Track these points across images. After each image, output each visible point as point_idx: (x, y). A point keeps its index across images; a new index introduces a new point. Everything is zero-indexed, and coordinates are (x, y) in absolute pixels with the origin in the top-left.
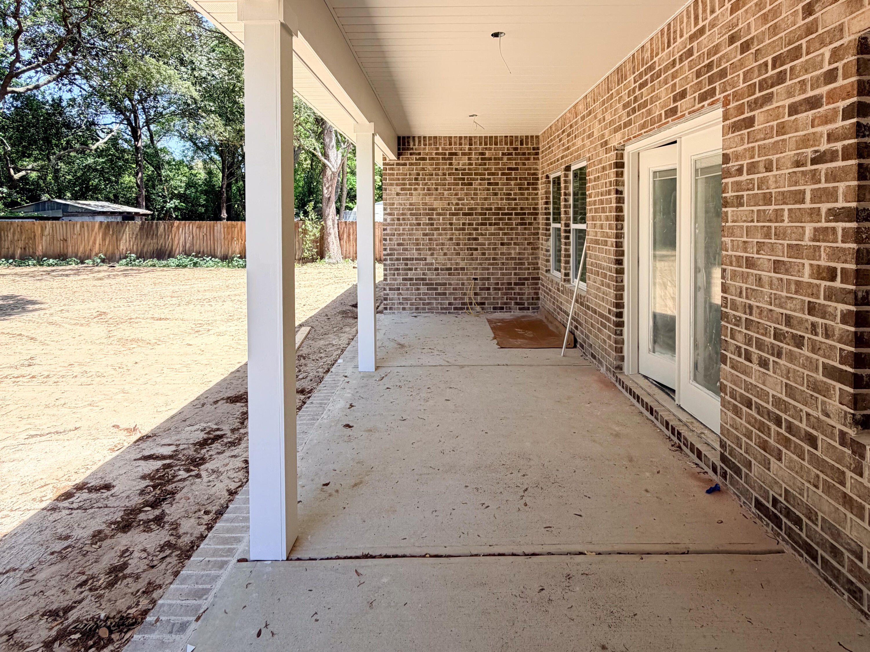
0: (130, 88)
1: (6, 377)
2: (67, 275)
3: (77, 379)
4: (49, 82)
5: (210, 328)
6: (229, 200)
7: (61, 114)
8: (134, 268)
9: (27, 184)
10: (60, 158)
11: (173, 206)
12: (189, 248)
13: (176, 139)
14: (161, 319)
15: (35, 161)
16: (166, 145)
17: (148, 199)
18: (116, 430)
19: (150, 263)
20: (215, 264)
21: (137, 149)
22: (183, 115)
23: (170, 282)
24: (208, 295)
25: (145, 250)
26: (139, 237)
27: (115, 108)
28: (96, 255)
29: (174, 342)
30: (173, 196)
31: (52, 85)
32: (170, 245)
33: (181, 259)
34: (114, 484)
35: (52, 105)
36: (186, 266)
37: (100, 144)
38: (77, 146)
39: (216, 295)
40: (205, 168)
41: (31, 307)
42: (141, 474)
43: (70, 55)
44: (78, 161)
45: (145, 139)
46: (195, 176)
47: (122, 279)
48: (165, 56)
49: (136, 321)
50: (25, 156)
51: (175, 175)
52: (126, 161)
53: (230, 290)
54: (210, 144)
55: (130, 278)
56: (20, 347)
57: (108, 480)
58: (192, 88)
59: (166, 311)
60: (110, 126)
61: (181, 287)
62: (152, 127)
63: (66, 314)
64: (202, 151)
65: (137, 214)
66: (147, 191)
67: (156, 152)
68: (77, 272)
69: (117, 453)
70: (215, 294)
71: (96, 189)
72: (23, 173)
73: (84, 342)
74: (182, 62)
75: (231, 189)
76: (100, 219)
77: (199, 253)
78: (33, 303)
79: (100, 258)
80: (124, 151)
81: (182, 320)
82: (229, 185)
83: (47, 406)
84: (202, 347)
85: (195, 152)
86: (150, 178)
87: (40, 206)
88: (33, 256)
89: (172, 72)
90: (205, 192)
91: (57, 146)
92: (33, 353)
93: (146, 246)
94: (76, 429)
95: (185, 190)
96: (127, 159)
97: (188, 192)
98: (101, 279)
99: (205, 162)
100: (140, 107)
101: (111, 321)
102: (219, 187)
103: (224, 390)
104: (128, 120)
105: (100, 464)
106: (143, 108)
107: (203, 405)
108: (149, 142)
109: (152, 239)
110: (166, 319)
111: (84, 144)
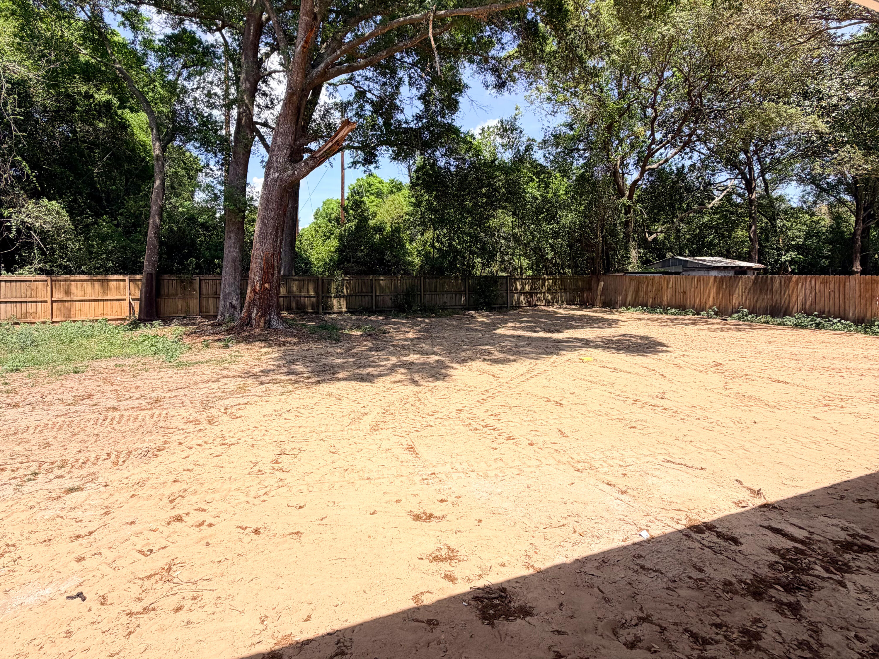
0: (747, 139)
1: (646, 403)
2: (686, 324)
3: (699, 422)
4: (675, 154)
5: (844, 405)
6: (864, 248)
7: (683, 181)
8: (747, 323)
9: (657, 244)
10: (681, 220)
11: (789, 258)
12: (810, 306)
13: (794, 184)
14: (779, 382)
15: (662, 225)
16: (783, 193)
17: (761, 252)
18: (739, 485)
19: (764, 320)
20: (845, 328)
21: (751, 201)
22: (804, 155)
23: (787, 342)
24: (838, 364)
25: (758, 305)
26: (752, 291)
27: (731, 165)
28: (710, 307)
29: (797, 411)
30: (789, 248)
31: (677, 157)
32: (787, 302)
33: (799, 318)
34: (741, 540)
35: (676, 174)
36: (805, 327)
37: (716, 202)
38: (696, 207)
39: (850, 365)
40: (831, 213)
41: (660, 348)
42: (769, 544)
43: (692, 125)
44: (696, 220)
45: (759, 190)
46: (818, 223)
47: (734, 333)
48: (786, 94)
49: (752, 378)
50: (655, 221)
51: (792, 224)
52: (740, 215)
53: (871, 362)
54: (840, 182)
55: (742, 333)
56: (654, 381)
57: (736, 533)
58: (819, 122)
59: (785, 374)
60: (725, 184)
61: (801, 349)
62: (767, 176)
63: (687, 359)
64: (828, 193)
65: (749, 268)
66: (760, 244)
67: (771, 204)
68: (694, 323)
69: (742, 510)
70: (848, 364)
71: (711, 245)
72: (654, 236)
73: (703, 388)
74: (806, 96)
75: (868, 233)
76: (714, 273)
77: (824, 313)
78: (662, 345)
79: (714, 311)
80: (737, 205)
81: (805, 387)
82: (866, 231)
83: (677, 439)
84: (835, 426)
85: (817, 196)
86: (764, 230)
87: (666, 263)
88: (659, 306)
89: (793, 111)
90: (830, 241)
91: (679, 209)
92: (664, 388)
93: (759, 302)
94: (702, 469)
95: (805, 241)
96: (740, 213)
97: (808, 242)
98: (715, 331)
99: (831, 205)
100: (755, 158)
101: (727, 374)
102: (851, 234)
103: (872, 489)
104: (742, 173)
105: (727, 513)
106: (759, 159)
107: (842, 498)
108: (763, 193)
109: (766, 294)
110: (786, 383)
111: (702, 204)
